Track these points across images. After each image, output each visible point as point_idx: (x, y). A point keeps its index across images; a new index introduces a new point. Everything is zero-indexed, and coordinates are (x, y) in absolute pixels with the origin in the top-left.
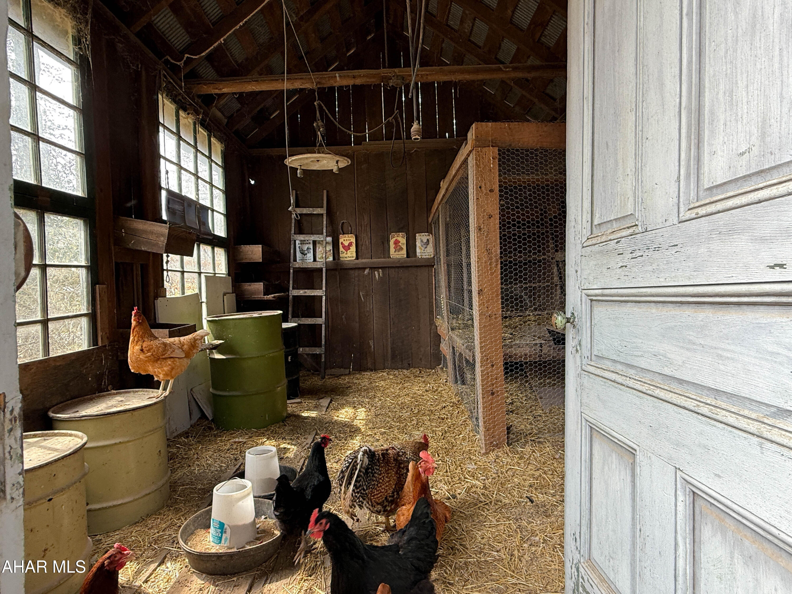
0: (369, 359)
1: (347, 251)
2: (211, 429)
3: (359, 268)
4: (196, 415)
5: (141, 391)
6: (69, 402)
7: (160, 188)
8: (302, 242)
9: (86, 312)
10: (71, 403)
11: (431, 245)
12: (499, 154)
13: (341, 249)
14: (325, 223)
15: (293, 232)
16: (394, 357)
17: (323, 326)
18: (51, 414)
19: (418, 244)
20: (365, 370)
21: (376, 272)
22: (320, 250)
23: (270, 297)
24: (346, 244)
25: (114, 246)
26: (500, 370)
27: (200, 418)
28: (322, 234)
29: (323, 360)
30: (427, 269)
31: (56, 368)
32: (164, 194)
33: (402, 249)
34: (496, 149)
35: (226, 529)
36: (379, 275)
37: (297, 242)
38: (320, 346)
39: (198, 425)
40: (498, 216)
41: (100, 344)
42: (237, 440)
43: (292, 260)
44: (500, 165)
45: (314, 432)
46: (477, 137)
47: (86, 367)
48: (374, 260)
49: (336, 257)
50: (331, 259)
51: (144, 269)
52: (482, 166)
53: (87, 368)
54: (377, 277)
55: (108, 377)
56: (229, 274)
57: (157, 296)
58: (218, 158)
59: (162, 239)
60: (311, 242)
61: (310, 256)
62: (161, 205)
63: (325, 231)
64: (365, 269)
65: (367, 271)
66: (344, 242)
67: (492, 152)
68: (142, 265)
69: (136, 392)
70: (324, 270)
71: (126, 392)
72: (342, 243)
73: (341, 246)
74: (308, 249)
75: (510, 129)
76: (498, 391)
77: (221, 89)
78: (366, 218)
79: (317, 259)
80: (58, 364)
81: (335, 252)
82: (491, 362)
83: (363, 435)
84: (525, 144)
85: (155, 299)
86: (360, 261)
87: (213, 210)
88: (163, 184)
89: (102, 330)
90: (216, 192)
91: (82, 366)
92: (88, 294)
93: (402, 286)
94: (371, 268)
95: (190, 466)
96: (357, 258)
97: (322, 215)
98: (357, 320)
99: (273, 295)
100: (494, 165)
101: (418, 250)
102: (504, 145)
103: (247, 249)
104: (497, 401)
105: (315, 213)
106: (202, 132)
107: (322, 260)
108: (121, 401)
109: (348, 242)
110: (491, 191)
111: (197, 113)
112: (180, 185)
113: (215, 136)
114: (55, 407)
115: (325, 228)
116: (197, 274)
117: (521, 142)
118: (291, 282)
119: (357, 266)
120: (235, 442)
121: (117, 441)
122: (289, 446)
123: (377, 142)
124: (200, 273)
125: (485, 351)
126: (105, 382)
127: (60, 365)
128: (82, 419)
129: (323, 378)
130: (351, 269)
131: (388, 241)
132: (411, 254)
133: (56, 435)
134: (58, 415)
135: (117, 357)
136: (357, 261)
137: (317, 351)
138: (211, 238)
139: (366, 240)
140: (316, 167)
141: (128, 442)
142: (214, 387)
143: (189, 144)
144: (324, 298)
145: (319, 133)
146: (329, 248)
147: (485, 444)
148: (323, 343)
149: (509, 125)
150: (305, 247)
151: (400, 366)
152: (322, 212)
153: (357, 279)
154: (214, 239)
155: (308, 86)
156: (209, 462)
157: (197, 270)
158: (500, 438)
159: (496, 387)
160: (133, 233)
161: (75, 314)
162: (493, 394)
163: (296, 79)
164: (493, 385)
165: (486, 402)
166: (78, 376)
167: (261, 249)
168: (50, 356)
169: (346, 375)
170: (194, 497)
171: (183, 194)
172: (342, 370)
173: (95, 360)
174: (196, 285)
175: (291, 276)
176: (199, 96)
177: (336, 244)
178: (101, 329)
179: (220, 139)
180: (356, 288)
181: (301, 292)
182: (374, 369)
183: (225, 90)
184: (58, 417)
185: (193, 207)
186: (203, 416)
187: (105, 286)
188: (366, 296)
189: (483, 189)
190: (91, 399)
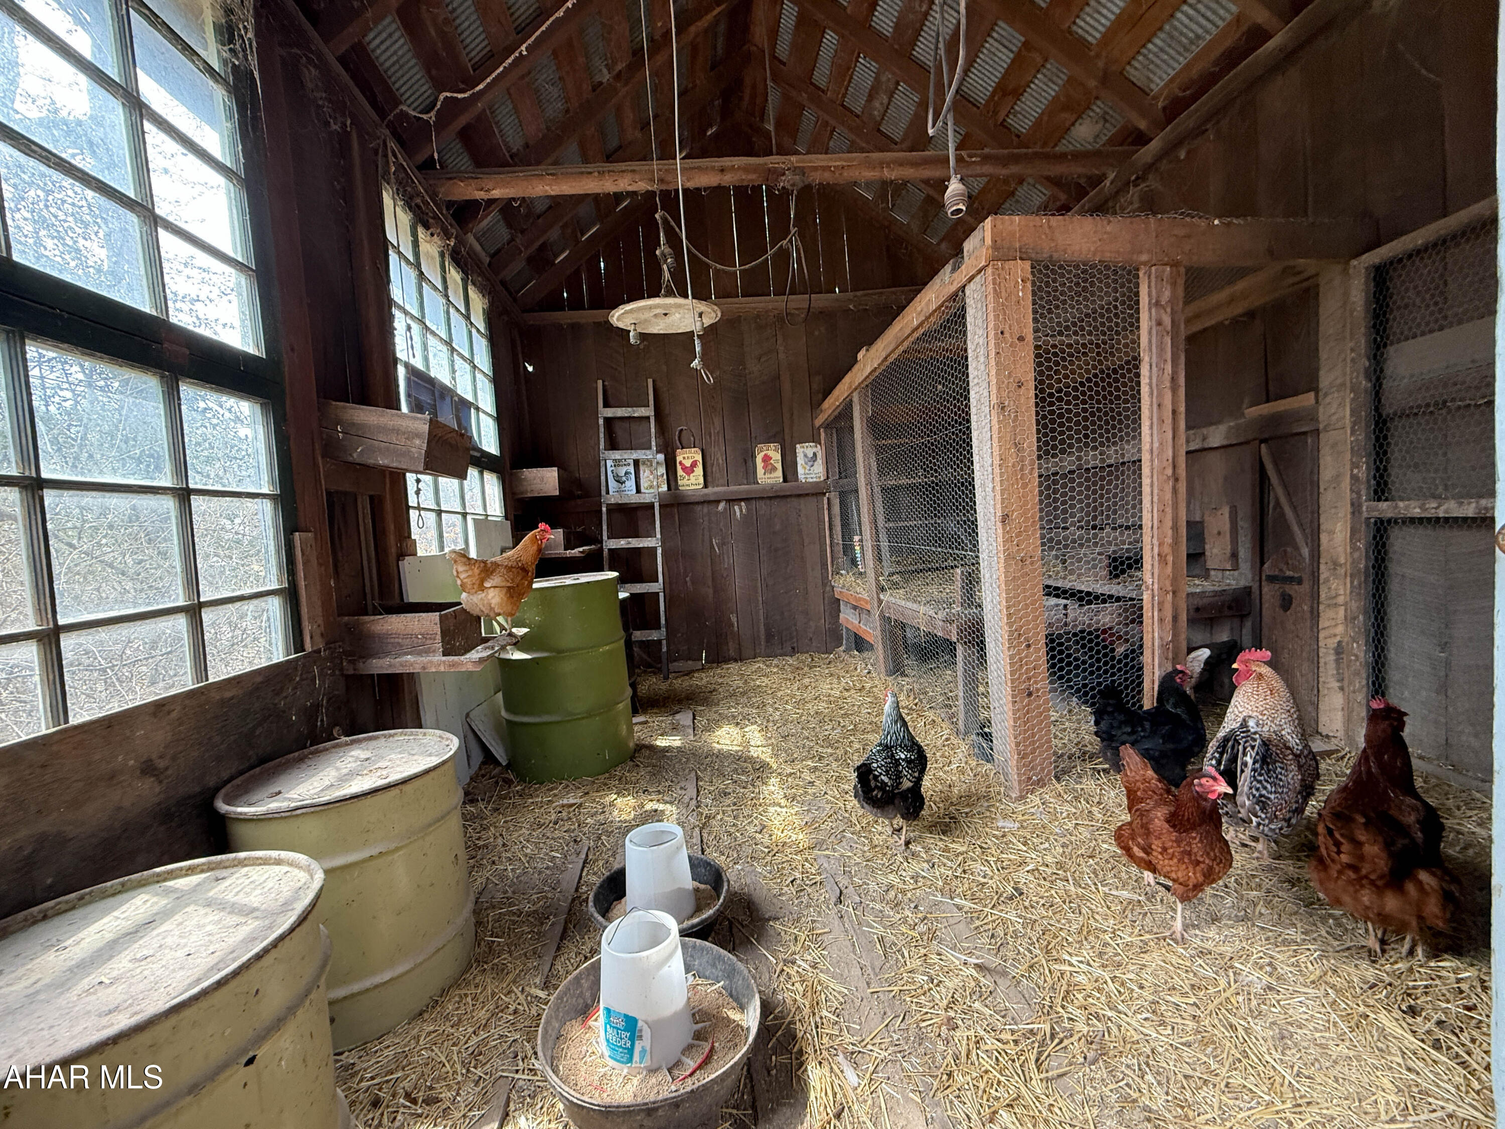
0: (730, 644)
1: (688, 474)
2: (508, 782)
3: (709, 502)
4: (478, 757)
5: (401, 734)
6: (258, 769)
7: (395, 361)
8: (617, 463)
9: (275, 586)
10: (261, 773)
11: (820, 461)
12: (1032, 273)
13: (680, 472)
14: (653, 430)
15: (602, 446)
16: (769, 637)
17: (661, 595)
18: (223, 807)
19: (800, 460)
20: (727, 660)
21: (736, 508)
22: (645, 474)
23: (576, 552)
24: (688, 463)
25: (323, 457)
26: (1039, 655)
27: (483, 763)
28: (650, 448)
29: (664, 649)
30: (814, 499)
31: (223, 702)
32: (401, 371)
33: (775, 469)
34: (1027, 265)
35: (641, 1031)
36: (741, 511)
37: (609, 463)
38: (658, 627)
39: (483, 776)
40: (1032, 384)
41: (308, 647)
42: (565, 802)
43: (603, 492)
44: (1034, 293)
45: (693, 774)
46: (994, 241)
47: (284, 694)
48: (733, 488)
49: (673, 487)
50: (664, 488)
51: (376, 503)
52: (1004, 294)
53: (286, 697)
54: (738, 514)
55: (327, 709)
56: (506, 517)
57: (401, 555)
58: (480, 323)
59: (417, 442)
60: (631, 462)
61: (631, 484)
62: (398, 386)
63: (653, 443)
64: (718, 502)
65: (721, 506)
66: (684, 462)
67: (1021, 269)
68: (372, 498)
69: (391, 736)
70: (657, 506)
71: (370, 739)
72: (681, 463)
73: (679, 467)
74: (626, 473)
75: (1050, 227)
76: (1038, 690)
77: (488, 191)
78: (717, 421)
79: (643, 490)
80: (228, 695)
81: (671, 478)
82: (1027, 640)
83: (779, 774)
84: (1076, 255)
85: (398, 560)
86: (710, 490)
87: (477, 409)
88: (401, 352)
89: (311, 619)
90: (479, 376)
91: (278, 694)
92: (278, 552)
93: (778, 527)
94: (729, 501)
95: (494, 862)
96: (706, 486)
97: (648, 418)
98: (710, 583)
99: (581, 549)
100: (1025, 294)
101: (800, 470)
102: (1039, 257)
103: (533, 475)
104: (1039, 707)
105: (636, 415)
106: (455, 276)
107: (652, 491)
108: (367, 759)
109: (691, 461)
110: (1021, 339)
111: (447, 235)
112: (426, 359)
113: (474, 284)
114: (229, 785)
115: (653, 439)
116: (460, 516)
117: (1069, 252)
118: (605, 527)
119: (707, 499)
120: (563, 806)
121: (374, 851)
122: (661, 807)
123: (729, 300)
124: (464, 515)
125: (1015, 622)
126: (322, 721)
127: (232, 698)
128: (293, 814)
129: (666, 678)
130: (698, 503)
131: (753, 457)
132: (789, 477)
133: (242, 863)
134: (240, 810)
135: (341, 670)
136: (706, 491)
137: (654, 635)
138: (477, 454)
139: (717, 456)
140: (658, 327)
141: (397, 849)
142: (508, 709)
143: (435, 288)
144: (659, 551)
145: (665, 267)
146: (662, 470)
147: (1020, 781)
148: (663, 621)
149: (1049, 221)
150: (622, 471)
151: (778, 652)
152: (647, 414)
153: (706, 519)
154: (482, 456)
155: (642, 186)
156: (529, 851)
157: (459, 509)
158: (1043, 769)
159: (1036, 682)
160: (360, 433)
161: (255, 590)
162: (1030, 694)
163: (623, 171)
164: (1029, 679)
165: (1018, 710)
166: (270, 716)
167: (556, 474)
168: (211, 680)
169: (698, 670)
170: (523, 932)
171: (432, 375)
172: (690, 662)
173: (302, 680)
174: (461, 537)
175: (604, 517)
176: (450, 204)
177: (671, 465)
178: (309, 618)
179: (482, 290)
180: (707, 533)
181: (622, 543)
182: (739, 658)
183: (496, 193)
184: (241, 814)
185: (448, 399)
186: (489, 758)
187: (310, 534)
188: (722, 545)
189: (1007, 335)
190: (301, 760)
